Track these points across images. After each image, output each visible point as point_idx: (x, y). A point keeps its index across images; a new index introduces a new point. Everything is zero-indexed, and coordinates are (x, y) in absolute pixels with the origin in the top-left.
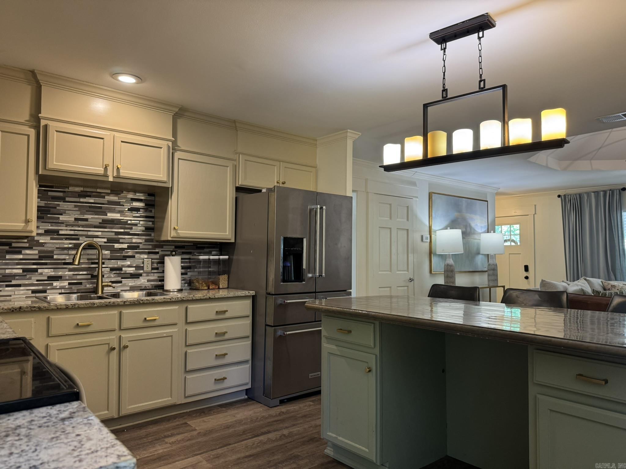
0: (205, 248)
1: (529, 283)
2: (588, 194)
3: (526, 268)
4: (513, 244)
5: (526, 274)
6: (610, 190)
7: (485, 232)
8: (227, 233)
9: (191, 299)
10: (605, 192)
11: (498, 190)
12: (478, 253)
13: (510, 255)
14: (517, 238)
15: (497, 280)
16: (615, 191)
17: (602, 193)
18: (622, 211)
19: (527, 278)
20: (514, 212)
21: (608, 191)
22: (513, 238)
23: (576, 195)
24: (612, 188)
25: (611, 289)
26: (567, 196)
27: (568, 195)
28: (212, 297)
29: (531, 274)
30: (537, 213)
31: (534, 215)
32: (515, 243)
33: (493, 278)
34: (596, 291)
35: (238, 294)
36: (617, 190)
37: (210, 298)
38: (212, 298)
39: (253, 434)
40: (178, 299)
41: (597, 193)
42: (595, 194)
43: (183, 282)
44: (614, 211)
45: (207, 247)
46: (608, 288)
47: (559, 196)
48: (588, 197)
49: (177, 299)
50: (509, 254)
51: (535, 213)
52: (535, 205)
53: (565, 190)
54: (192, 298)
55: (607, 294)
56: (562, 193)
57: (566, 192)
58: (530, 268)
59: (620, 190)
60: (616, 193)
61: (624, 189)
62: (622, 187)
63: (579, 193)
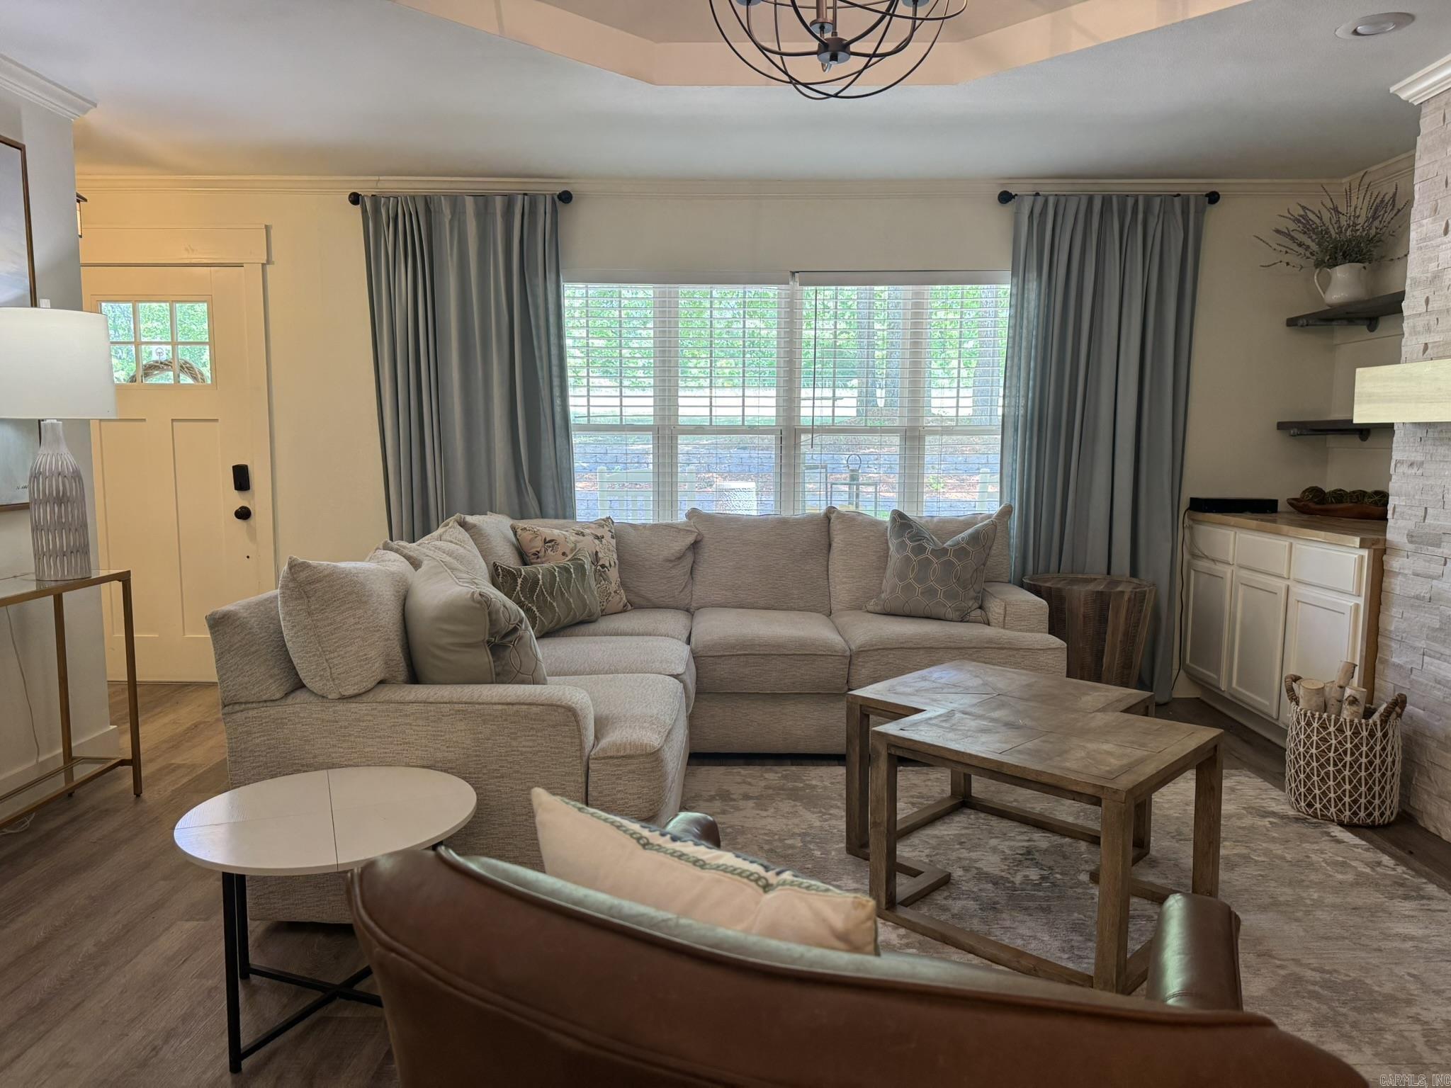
1: (252, 535)
2: (455, 201)
3: (241, 478)
4: (186, 380)
5: (238, 500)
6: (525, 194)
10: (509, 200)
11: (85, 111)
13: (176, 424)
14: (203, 361)
15: (82, 550)
16: (542, 198)
17: (499, 200)
18: (561, 278)
19: (243, 514)
20: (187, 250)
21: (520, 197)
22: (185, 354)
23: (413, 198)
24: (533, 186)
25: (542, 554)
26: (383, 201)
27: (388, 198)
29: (258, 499)
30: (274, 257)
31: (263, 265)
32: (195, 378)
33: (64, 541)
34: (503, 569)
36: (546, 195)
41: (483, 201)
42: (476, 203)
46: (534, 550)
47: (355, 199)
48: (453, 213)
50: (173, 420)
51: (269, 261)
52: (267, 228)
53: (377, 178)
55: (540, 577)
56: (365, 187)
57: (380, 185)
58: (258, 477)
59: (556, 198)
60: (544, 209)
61: (566, 197)
62: (559, 189)
63: (424, 192)
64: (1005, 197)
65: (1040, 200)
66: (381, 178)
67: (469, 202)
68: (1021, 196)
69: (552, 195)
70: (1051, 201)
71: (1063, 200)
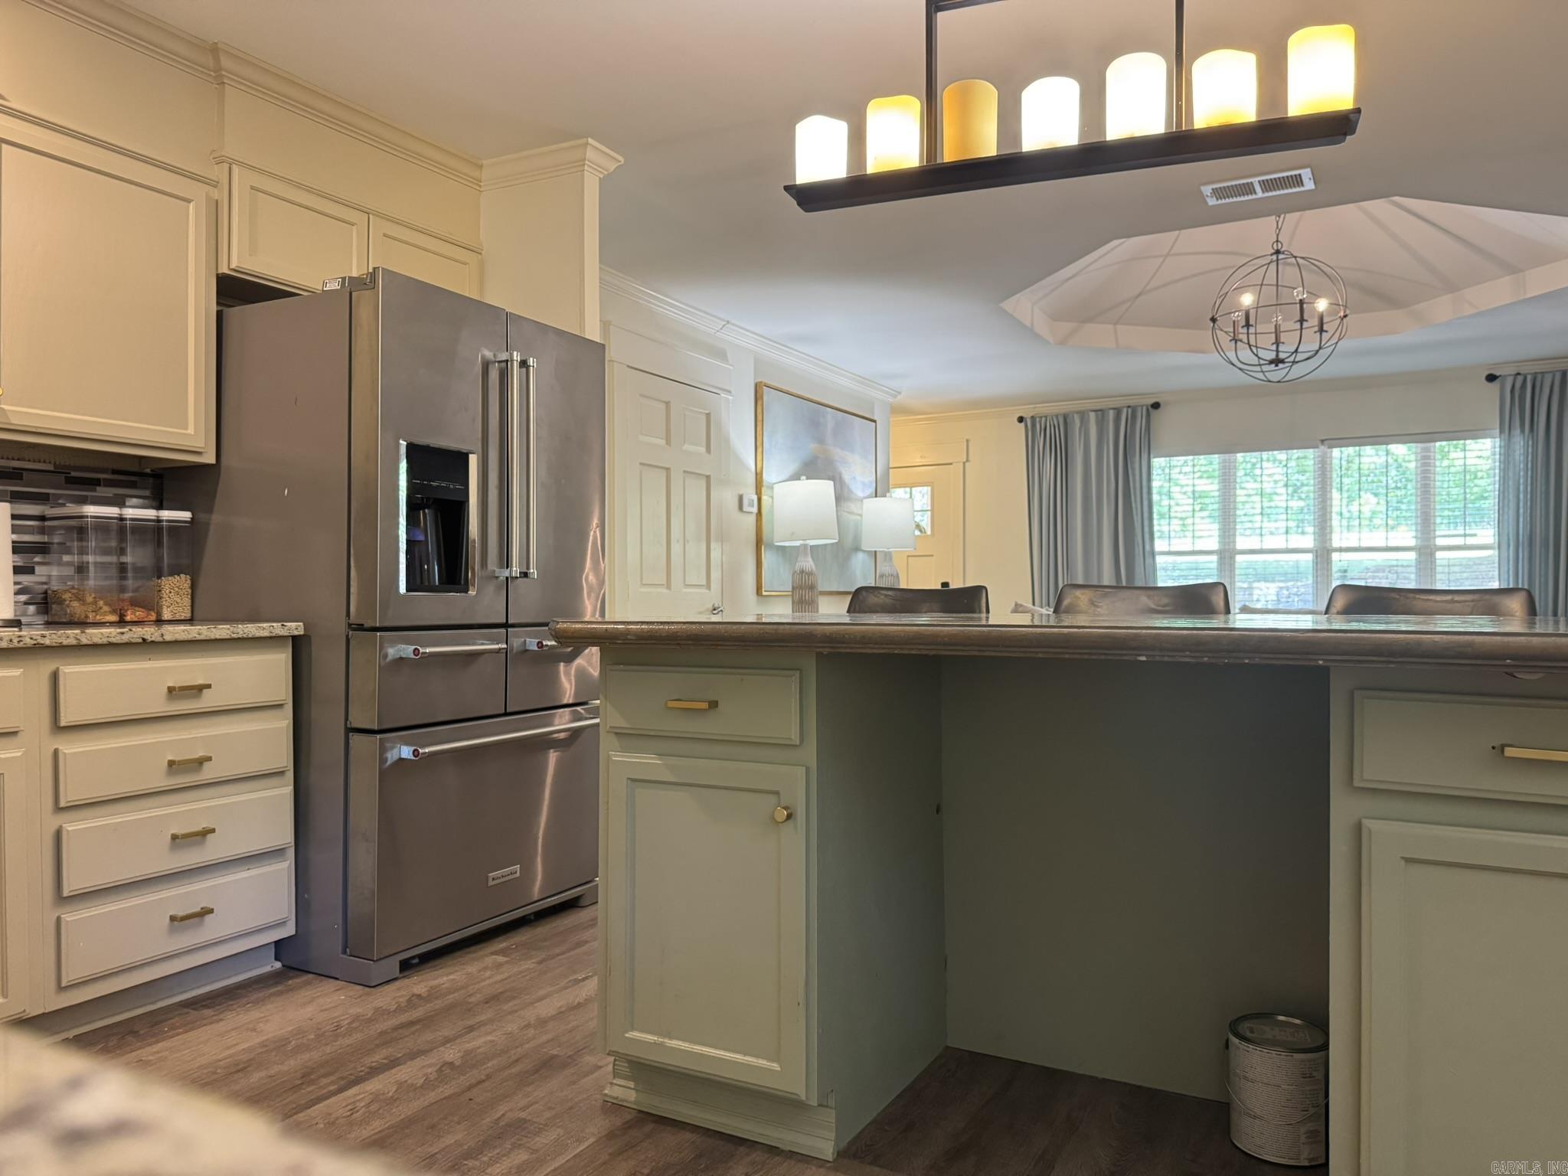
0: (99, 485)
2: (1083, 415)
6: (1129, 407)
7: (870, 497)
8: (191, 431)
9: (74, 642)
10: (1118, 411)
11: (895, 397)
12: (857, 549)
13: (910, 558)
14: (926, 520)
16: (1139, 409)
17: (1111, 413)
18: (1152, 456)
20: (921, 457)
21: (1125, 410)
23: (1057, 416)
24: (1132, 403)
26: (1038, 419)
27: (1041, 417)
28: (153, 639)
30: (970, 458)
31: (964, 463)
32: (921, 531)
35: (246, 631)
36: (1142, 406)
37: (144, 639)
38: (153, 642)
39: (342, 1078)
40: (19, 642)
41: (1101, 413)
42: (1097, 416)
43: (23, 598)
44: (1135, 456)
45: (104, 479)
47: (1021, 420)
48: (1082, 422)
49: (15, 641)
50: (908, 556)
51: (967, 460)
52: (967, 441)
53: (1034, 406)
54: (77, 639)
56: (1027, 411)
57: (1037, 409)
59: (1149, 408)
60: (1141, 415)
61: (1156, 406)
62: (1153, 401)
63: (1063, 411)
64: (1491, 378)
65: (1520, 379)
66: (1038, 405)
67: (1092, 415)
68: (1505, 376)
69: (1147, 406)
70: (1529, 378)
71: (1539, 377)
